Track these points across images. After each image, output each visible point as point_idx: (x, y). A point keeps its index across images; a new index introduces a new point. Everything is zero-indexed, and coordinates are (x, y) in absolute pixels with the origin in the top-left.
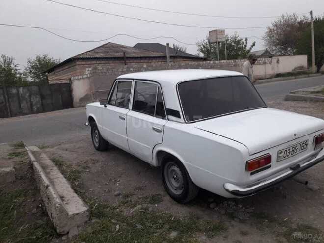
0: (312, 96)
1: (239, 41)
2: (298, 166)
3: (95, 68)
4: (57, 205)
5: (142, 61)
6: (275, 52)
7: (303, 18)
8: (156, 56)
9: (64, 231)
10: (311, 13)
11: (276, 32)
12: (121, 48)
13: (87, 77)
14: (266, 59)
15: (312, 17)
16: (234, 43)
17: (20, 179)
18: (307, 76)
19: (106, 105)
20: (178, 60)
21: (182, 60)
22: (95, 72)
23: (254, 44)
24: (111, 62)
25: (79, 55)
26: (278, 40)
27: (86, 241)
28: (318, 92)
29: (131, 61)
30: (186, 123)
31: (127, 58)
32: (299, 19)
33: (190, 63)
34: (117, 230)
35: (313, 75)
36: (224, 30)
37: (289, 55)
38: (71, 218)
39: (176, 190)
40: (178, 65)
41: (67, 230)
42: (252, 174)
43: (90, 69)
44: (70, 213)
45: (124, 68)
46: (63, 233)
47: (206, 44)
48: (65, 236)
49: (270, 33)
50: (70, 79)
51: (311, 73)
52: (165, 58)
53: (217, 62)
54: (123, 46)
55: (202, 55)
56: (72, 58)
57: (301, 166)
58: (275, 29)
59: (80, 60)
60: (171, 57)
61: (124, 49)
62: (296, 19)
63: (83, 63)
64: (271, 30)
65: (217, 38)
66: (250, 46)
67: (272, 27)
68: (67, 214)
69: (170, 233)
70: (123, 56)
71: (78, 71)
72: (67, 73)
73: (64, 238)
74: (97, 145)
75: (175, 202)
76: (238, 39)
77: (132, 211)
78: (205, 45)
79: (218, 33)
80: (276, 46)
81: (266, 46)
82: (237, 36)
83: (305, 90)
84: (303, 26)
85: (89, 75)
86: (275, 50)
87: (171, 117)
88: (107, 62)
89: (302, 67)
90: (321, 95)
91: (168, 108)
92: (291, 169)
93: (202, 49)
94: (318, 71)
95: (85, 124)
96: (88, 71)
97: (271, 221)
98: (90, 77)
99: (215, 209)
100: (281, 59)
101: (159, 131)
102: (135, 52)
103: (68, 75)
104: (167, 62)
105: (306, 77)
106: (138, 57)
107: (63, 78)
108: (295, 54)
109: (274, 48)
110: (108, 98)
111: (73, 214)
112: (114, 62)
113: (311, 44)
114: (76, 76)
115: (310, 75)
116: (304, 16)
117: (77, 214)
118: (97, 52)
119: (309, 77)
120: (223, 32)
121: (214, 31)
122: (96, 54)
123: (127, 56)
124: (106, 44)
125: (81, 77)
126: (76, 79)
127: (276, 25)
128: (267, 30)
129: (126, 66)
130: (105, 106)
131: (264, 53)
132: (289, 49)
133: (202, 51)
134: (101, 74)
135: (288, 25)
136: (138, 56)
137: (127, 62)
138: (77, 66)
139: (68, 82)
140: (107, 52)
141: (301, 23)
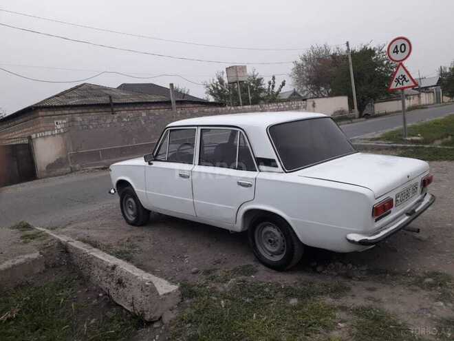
0: (373, 144)
1: (259, 80)
2: (413, 211)
3: (73, 120)
4: (147, 283)
5: (136, 108)
6: (306, 93)
7: (336, 50)
8: (156, 101)
9: (155, 318)
10: (347, 44)
11: (305, 68)
12: (105, 91)
13: (60, 134)
14: (300, 102)
15: (349, 49)
16: (253, 83)
17: (53, 267)
18: (350, 121)
19: (152, 162)
20: (187, 106)
21: (191, 105)
22: (73, 125)
23: (283, 84)
24: (91, 111)
25: (42, 102)
26: (308, 77)
27: (192, 323)
28: (378, 139)
29: (120, 109)
30: (286, 172)
31: (115, 104)
32: (332, 52)
33: (206, 110)
34: (223, 306)
35: (356, 120)
36: (245, 67)
37: (324, 97)
38: (162, 299)
39: (272, 256)
40: (190, 112)
41: (159, 315)
42: (376, 221)
43: (64, 121)
44: (160, 294)
45: (114, 118)
46: (154, 320)
47: (217, 85)
48: (157, 323)
49: (298, 69)
50: (30, 138)
51: (354, 118)
52: (169, 103)
53: (239, 107)
54: (106, 89)
55: (212, 99)
56: (32, 106)
57: (416, 210)
58: (304, 64)
59: (44, 110)
60: (177, 102)
61: (108, 92)
62: (327, 51)
63: (49, 113)
64: (299, 65)
65: (237, 76)
66: (279, 86)
67: (300, 61)
68: (158, 294)
69: (289, 301)
70: (108, 102)
71: (42, 125)
72: (23, 129)
73: (155, 325)
74: (132, 219)
75: (273, 271)
76: (257, 77)
77: (226, 285)
78: (215, 86)
79: (238, 70)
80: (306, 85)
81: (294, 86)
82: (255, 73)
83: (362, 137)
84: (337, 60)
85: (62, 131)
86: (305, 91)
87: (263, 168)
88: (86, 111)
89: (342, 112)
90: (383, 142)
91: (258, 156)
92: (407, 214)
93: (211, 91)
94: (360, 116)
95: (110, 192)
96: (60, 125)
97: (394, 274)
98: (65, 132)
99: (324, 272)
100: (317, 101)
101: (249, 186)
102: (124, 96)
103: (25, 132)
104: (172, 108)
105: (349, 123)
106: (130, 103)
107: (17, 136)
108: (330, 95)
109: (305, 88)
110: (154, 152)
111: (164, 294)
112: (97, 110)
113: (351, 83)
114: (41, 132)
115: (354, 120)
116: (338, 48)
117: (169, 294)
118: (69, 98)
119: (352, 123)
120: (243, 68)
121: (232, 67)
122: (68, 100)
123: (115, 101)
124: (80, 86)
125: (49, 133)
126: (40, 137)
127: (305, 59)
128: (293, 66)
129: (116, 116)
130: (150, 164)
131: (292, 95)
132: (323, 89)
133: (212, 94)
134: (81, 128)
135: (319, 59)
136: (131, 101)
137: (115, 109)
138: (40, 118)
139: (26, 141)
140: (85, 97)
141: (334, 56)
